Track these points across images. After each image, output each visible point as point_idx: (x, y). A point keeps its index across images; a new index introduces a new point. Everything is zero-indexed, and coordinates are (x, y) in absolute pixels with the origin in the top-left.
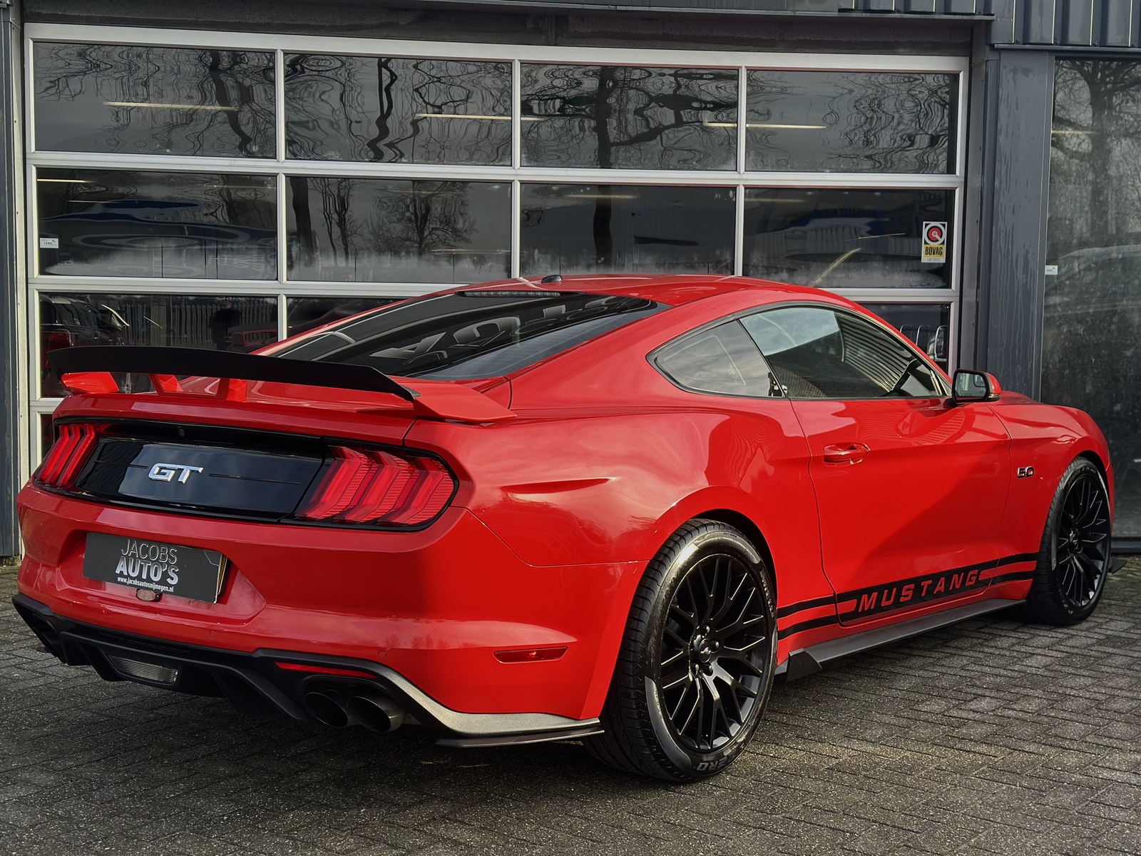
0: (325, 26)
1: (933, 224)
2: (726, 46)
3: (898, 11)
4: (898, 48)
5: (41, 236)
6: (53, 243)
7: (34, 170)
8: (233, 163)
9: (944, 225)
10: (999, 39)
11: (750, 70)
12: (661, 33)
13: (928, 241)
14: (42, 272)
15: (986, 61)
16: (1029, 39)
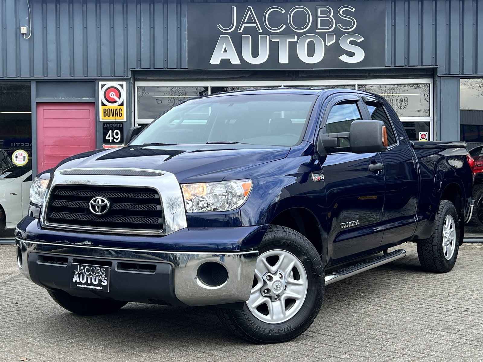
0: (223, 78)
1: (423, 133)
2: (350, 78)
3: (405, 66)
4: (408, 77)
7: (137, 125)
9: (427, 133)
12: (329, 75)
13: (421, 139)
15: (437, 80)
16: (450, 73)
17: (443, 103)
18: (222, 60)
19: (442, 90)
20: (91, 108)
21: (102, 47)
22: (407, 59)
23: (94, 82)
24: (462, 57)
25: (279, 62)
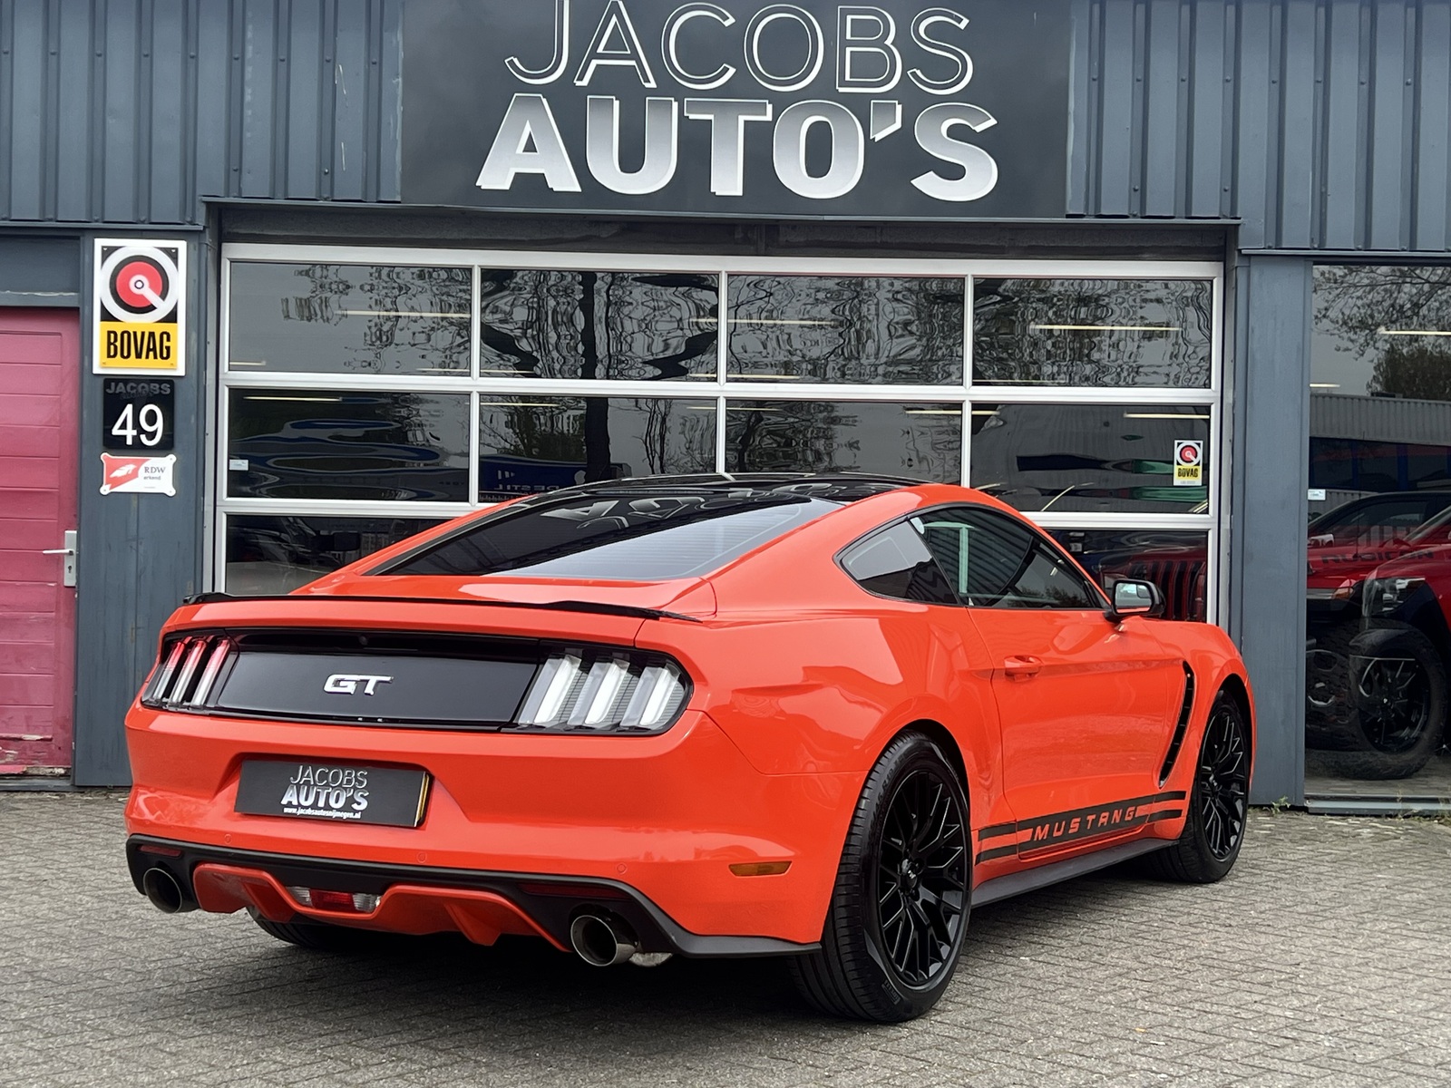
0: (524, 241)
1: (1186, 443)
3: (1130, 216)
4: (1142, 253)
5: (229, 458)
6: (243, 465)
7: (227, 390)
8: (427, 381)
9: (1199, 444)
10: (1245, 245)
12: (879, 241)
13: (1181, 461)
14: (230, 495)
15: (1236, 267)
16: (1281, 244)
17: (1254, 345)
18: (517, 175)
19: (1255, 302)
20: (65, 329)
21: (110, 121)
22: (1139, 192)
23: (78, 238)
24: (1322, 193)
25: (712, 190)
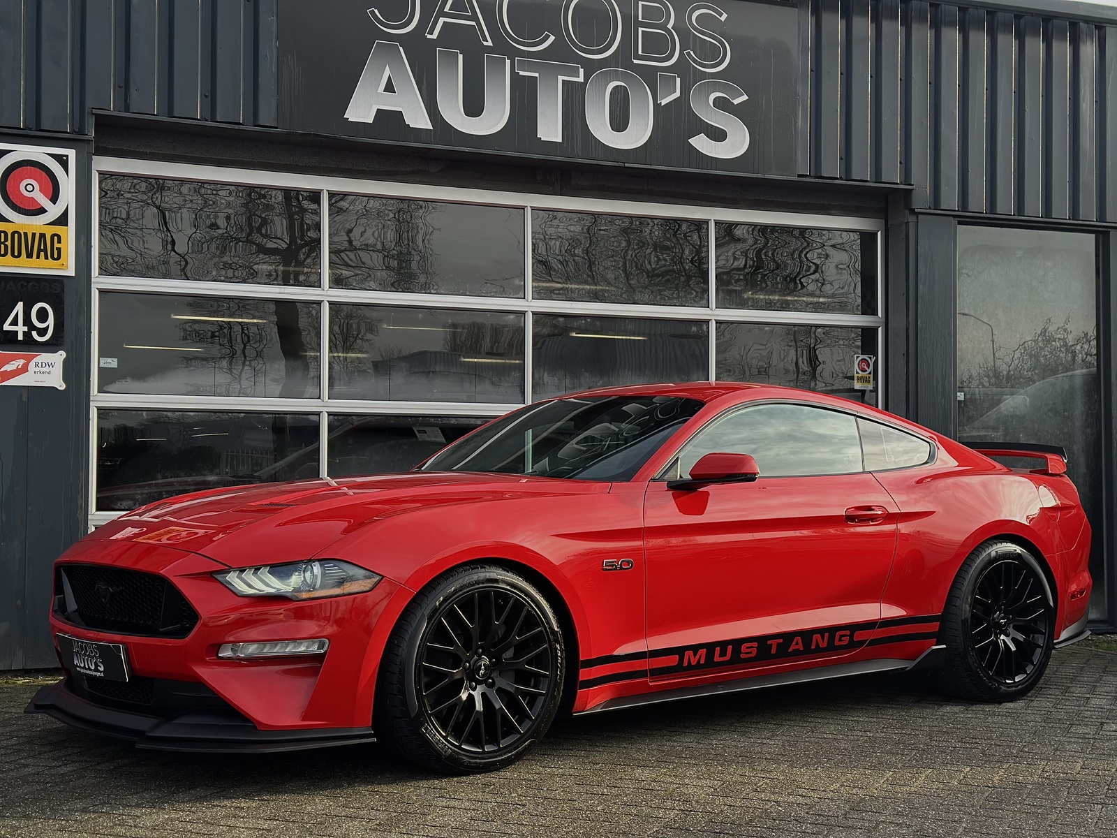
1: (862, 357)
2: (697, 202)
3: (841, 178)
4: (831, 210)
5: (100, 359)
6: (113, 363)
7: (97, 291)
8: (282, 290)
9: (871, 358)
10: (917, 205)
11: (717, 223)
13: (859, 371)
14: (99, 392)
16: (938, 206)
18: (379, 111)
22: (844, 160)
24: (964, 170)
25: (539, 136)
